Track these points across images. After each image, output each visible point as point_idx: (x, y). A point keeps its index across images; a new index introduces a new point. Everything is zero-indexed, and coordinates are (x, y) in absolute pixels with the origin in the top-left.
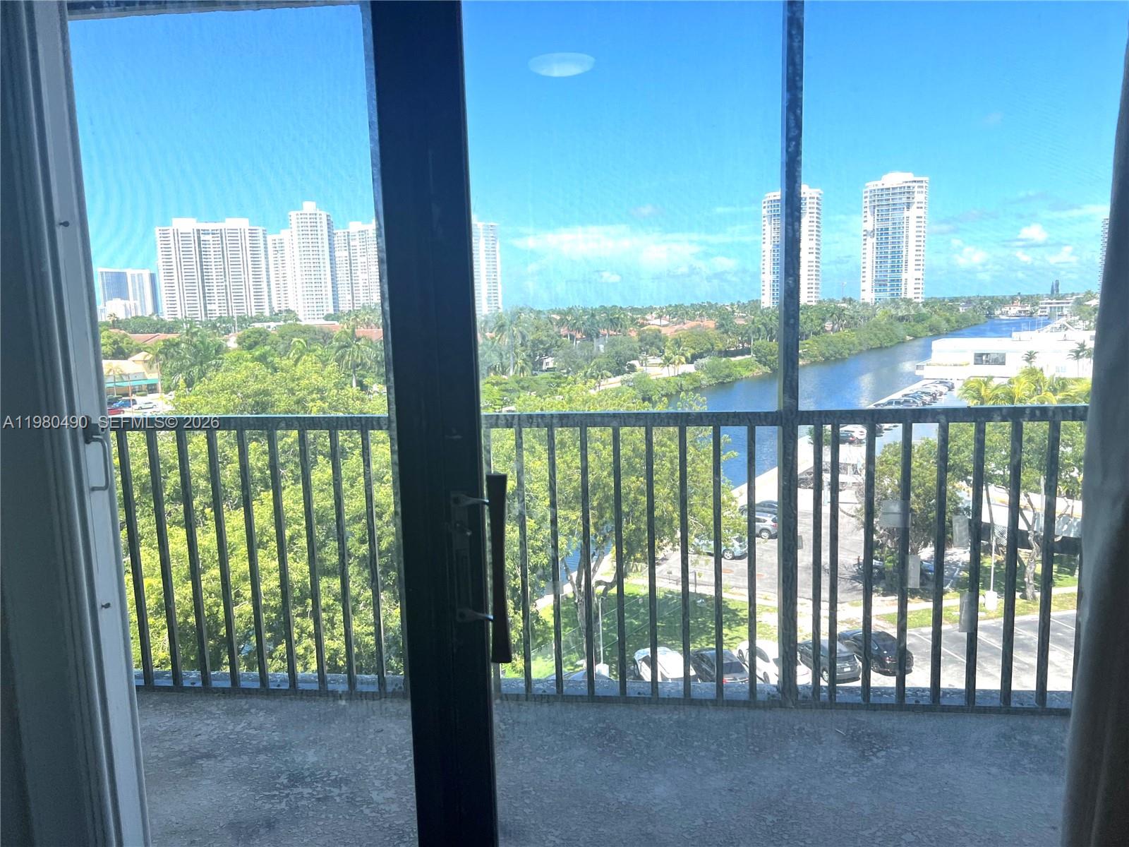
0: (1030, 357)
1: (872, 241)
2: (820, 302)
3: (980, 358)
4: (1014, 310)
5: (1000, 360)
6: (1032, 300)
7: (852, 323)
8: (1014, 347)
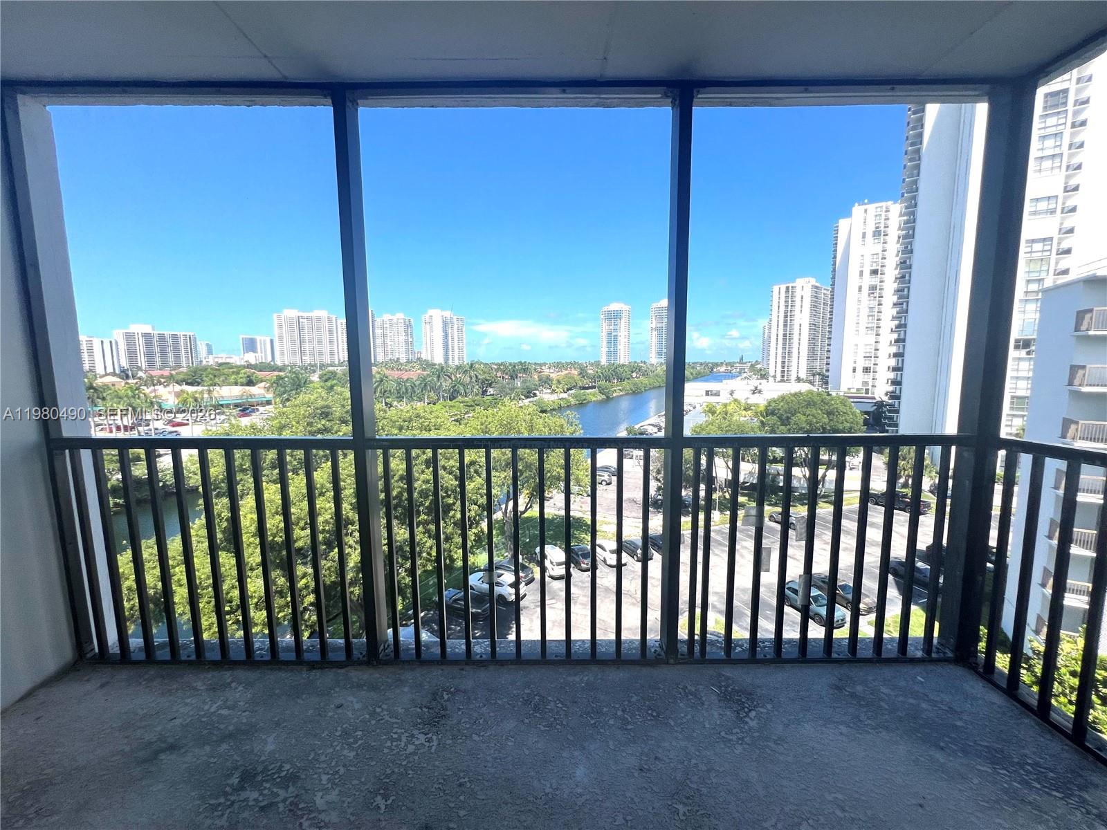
0: (732, 393)
1: (655, 333)
2: (630, 363)
3: (707, 393)
4: (722, 369)
5: (717, 394)
6: (731, 364)
7: (646, 374)
8: (724, 387)
